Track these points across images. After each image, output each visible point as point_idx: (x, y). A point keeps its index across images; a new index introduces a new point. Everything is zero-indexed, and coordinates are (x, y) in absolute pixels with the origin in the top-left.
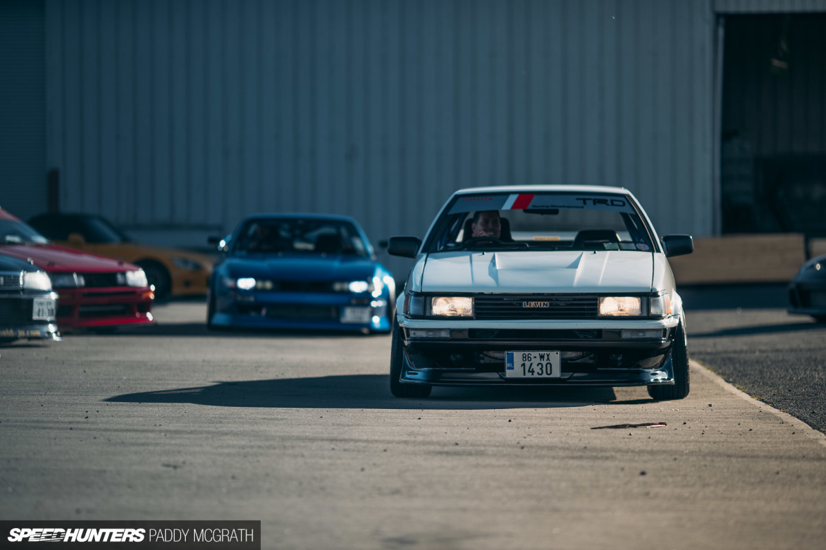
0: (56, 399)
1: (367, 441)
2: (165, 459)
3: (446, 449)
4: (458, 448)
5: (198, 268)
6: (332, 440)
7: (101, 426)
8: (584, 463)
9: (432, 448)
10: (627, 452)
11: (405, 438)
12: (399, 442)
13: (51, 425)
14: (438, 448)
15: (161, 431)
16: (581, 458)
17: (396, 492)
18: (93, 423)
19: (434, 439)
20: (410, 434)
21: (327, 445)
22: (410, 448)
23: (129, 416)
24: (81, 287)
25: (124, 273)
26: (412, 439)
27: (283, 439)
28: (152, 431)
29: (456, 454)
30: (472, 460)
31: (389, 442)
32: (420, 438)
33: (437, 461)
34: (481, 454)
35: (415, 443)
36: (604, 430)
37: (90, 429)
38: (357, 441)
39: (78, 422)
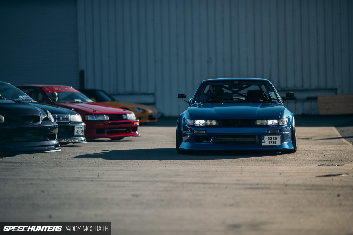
0: (85, 168)
1: (219, 184)
2: (132, 193)
3: (253, 186)
4: (258, 186)
5: (144, 111)
6: (204, 184)
7: (105, 179)
8: (313, 191)
9: (247, 186)
10: (331, 186)
11: (235, 182)
12: (233, 184)
13: (83, 179)
14: (249, 186)
15: (130, 181)
16: (311, 189)
17: (232, 205)
18: (101, 178)
19: (248, 182)
20: (238, 180)
21: (202, 186)
22: (237, 186)
23: (117, 175)
24: (108, 121)
25: (126, 114)
26: (238, 182)
27: (183, 183)
28: (127, 181)
29: (257, 189)
30: (264, 191)
31: (228, 184)
32: (242, 182)
33: (249, 192)
34: (268, 188)
35: (240, 184)
36: (321, 177)
37: (100, 181)
38: (214, 184)
39: (95, 178)
